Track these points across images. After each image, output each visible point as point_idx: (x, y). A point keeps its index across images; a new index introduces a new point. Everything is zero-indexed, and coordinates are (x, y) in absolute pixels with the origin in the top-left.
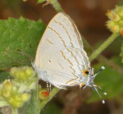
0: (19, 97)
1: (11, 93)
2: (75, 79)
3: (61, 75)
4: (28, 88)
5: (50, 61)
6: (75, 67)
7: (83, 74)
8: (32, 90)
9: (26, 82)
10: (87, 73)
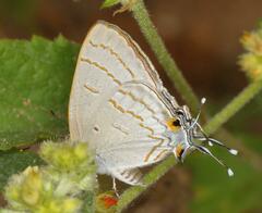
0: (58, 204)
1: (41, 195)
2: (159, 146)
3: (128, 149)
4: (76, 187)
5: (96, 129)
6: (149, 121)
7: (169, 129)
8: (84, 191)
9: (73, 173)
10: (176, 123)
